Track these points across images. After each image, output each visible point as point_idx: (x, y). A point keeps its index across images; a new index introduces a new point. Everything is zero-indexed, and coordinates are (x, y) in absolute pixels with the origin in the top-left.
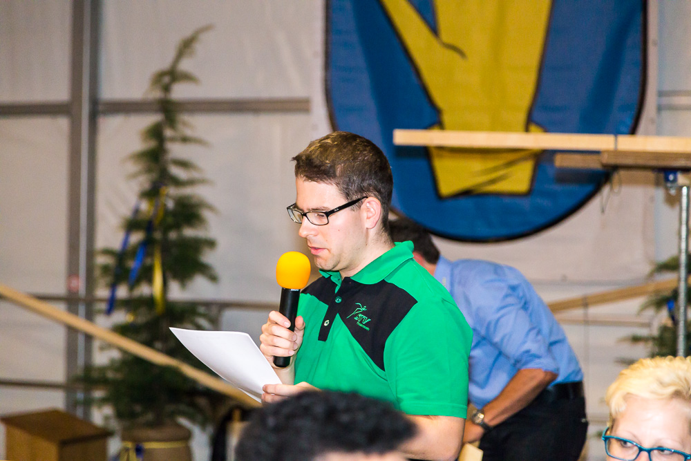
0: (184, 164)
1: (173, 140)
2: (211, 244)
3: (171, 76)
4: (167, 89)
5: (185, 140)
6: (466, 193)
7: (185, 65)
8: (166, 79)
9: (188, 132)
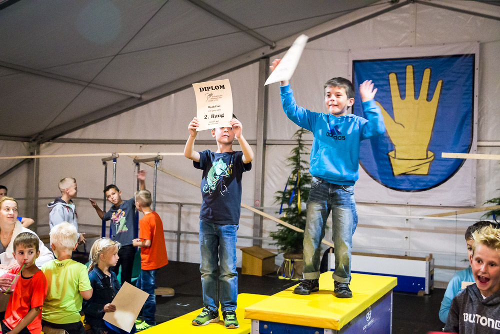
0: (305, 162)
3: (302, 131)
4: (300, 136)
5: (306, 154)
6: (404, 174)
8: (300, 132)
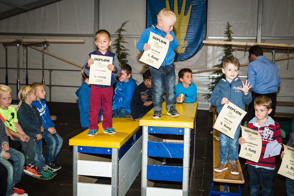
1: (121, 42)
2: (127, 61)
3: (121, 30)
4: (120, 32)
7: (123, 28)
9: (124, 41)
